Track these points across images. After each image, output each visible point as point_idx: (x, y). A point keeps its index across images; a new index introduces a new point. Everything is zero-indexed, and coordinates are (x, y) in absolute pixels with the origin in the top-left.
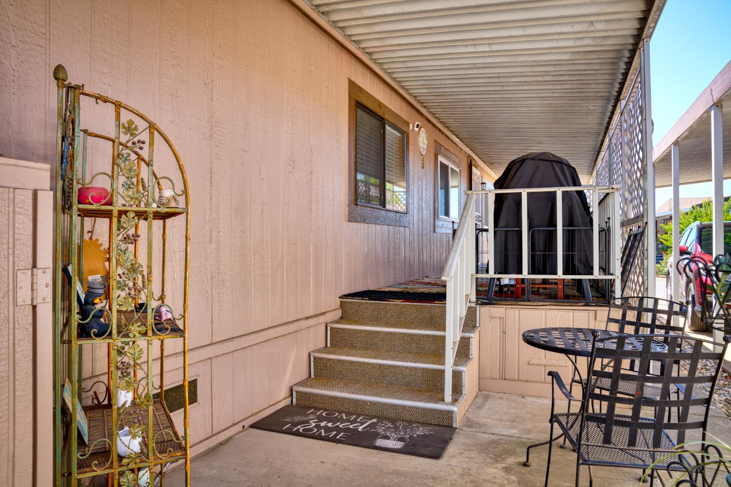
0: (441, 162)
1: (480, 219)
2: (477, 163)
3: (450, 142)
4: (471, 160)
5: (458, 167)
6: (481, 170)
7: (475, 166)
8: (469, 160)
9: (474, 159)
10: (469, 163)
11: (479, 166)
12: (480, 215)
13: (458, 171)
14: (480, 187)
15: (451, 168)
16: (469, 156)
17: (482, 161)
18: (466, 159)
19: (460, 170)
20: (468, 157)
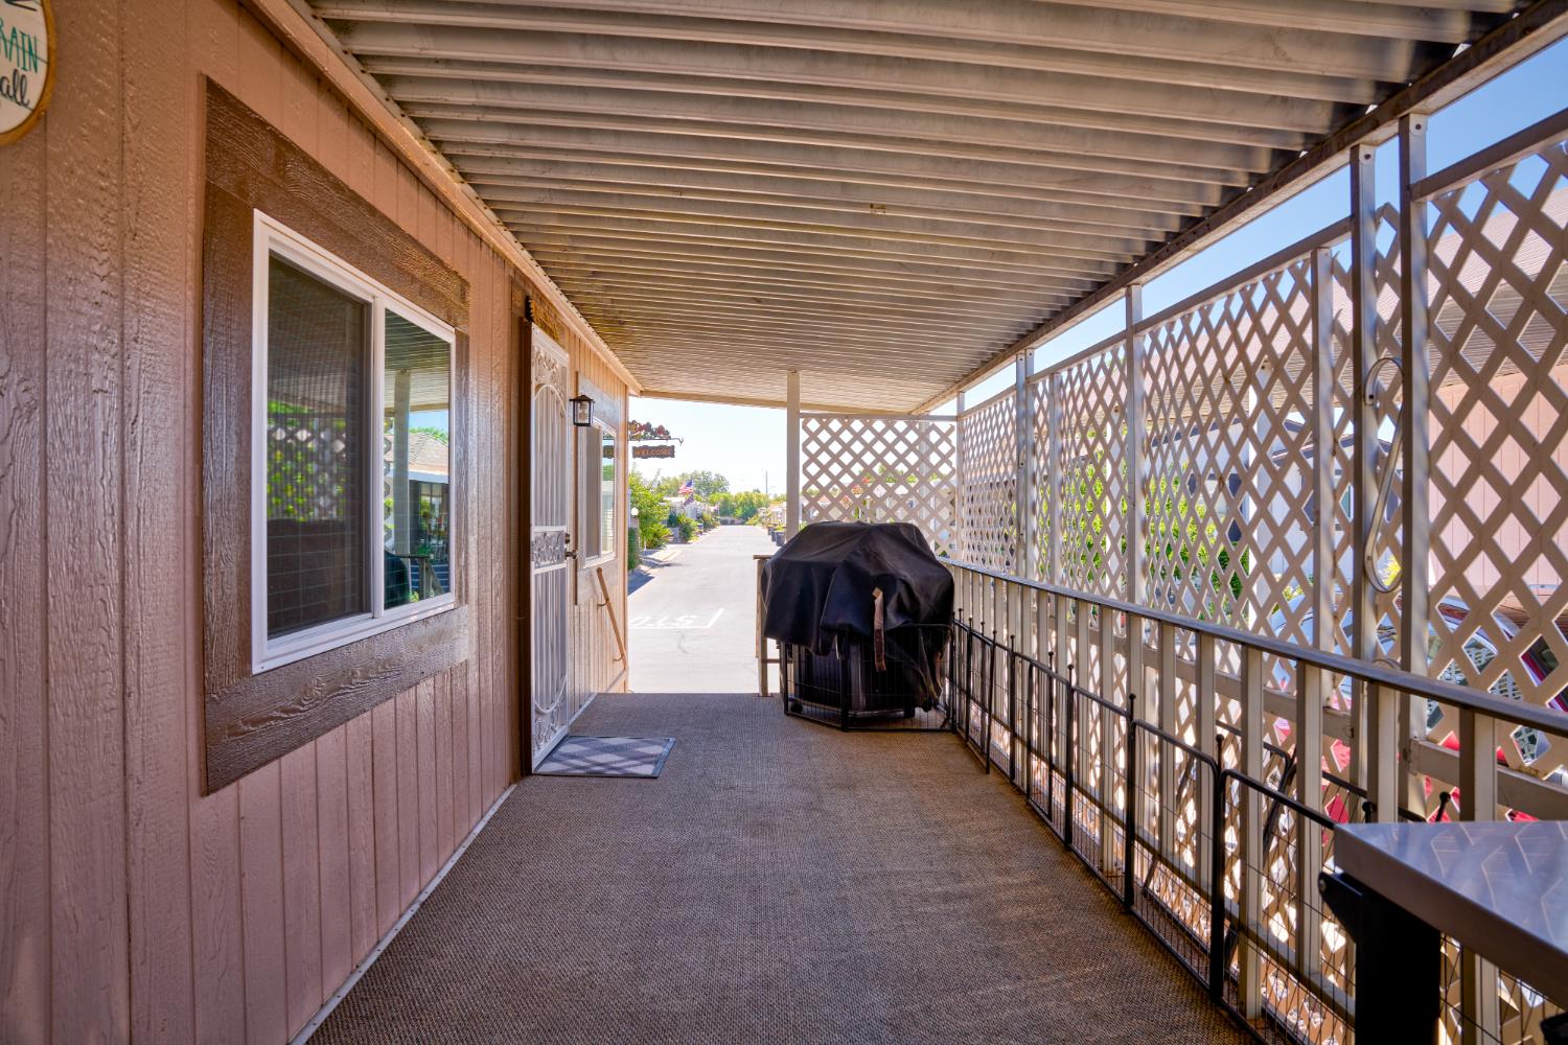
0: (277, 264)
1: (569, 547)
2: (556, 315)
3: (427, 203)
4: (527, 299)
5: (450, 320)
6: (574, 345)
7: (545, 327)
8: (519, 296)
9: (542, 298)
10: (520, 313)
11: (563, 328)
12: (567, 528)
13: (451, 339)
14: (569, 414)
15: (392, 319)
16: (518, 280)
17: (578, 306)
18: (501, 289)
19: (462, 339)
20: (512, 282)
